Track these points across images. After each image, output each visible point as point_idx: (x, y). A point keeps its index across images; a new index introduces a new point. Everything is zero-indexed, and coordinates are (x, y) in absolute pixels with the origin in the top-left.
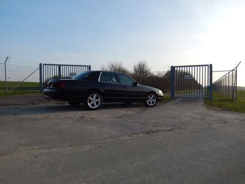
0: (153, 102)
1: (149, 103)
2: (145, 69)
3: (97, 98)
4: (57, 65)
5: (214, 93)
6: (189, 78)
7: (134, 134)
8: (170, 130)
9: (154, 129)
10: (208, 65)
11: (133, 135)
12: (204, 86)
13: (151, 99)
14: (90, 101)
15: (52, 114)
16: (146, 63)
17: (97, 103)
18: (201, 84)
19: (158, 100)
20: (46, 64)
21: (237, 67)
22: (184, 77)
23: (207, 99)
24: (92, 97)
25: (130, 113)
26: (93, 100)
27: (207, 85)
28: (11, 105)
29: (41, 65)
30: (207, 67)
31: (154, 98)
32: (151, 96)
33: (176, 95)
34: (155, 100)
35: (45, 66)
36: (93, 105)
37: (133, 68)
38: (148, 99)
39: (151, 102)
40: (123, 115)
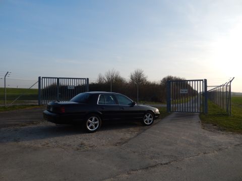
0: (150, 121)
1: (146, 122)
2: (142, 78)
3: (96, 120)
4: (55, 78)
5: (209, 102)
6: (184, 92)
7: (132, 170)
8: (167, 164)
9: (152, 162)
10: (202, 80)
11: (131, 172)
12: (199, 92)
13: (148, 118)
14: (89, 124)
15: (52, 140)
16: (143, 71)
17: (96, 125)
18: (196, 89)
19: (155, 119)
20: (45, 78)
21: (231, 81)
22: (179, 91)
23: (203, 113)
24: (91, 120)
25: (128, 136)
26: (92, 123)
27: (202, 91)
28: (11, 125)
29: (39, 78)
30: (201, 82)
31: (151, 117)
32: (148, 115)
33: (172, 105)
34: (151, 119)
35: (43, 79)
36: (92, 128)
37: (130, 76)
38: (145, 118)
39: (148, 121)
40: (122, 139)
